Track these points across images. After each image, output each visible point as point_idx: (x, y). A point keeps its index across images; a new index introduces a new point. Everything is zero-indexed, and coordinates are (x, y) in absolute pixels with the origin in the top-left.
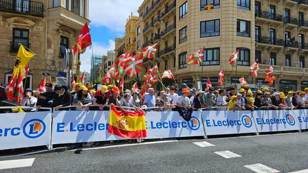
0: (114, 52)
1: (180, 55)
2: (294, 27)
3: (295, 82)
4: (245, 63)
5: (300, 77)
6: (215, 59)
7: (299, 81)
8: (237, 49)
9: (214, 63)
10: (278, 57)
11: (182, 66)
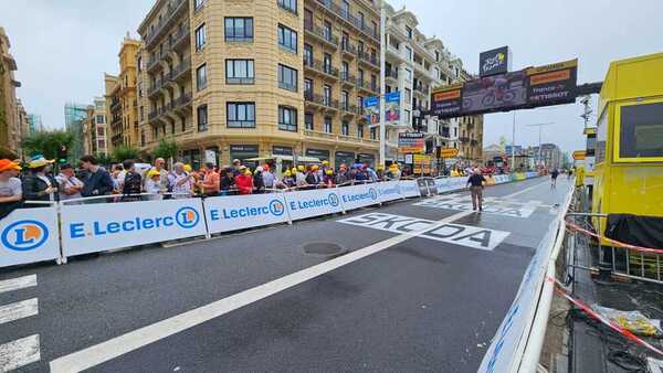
0: (104, 99)
1: (198, 110)
2: (352, 87)
3: (351, 155)
4: (291, 128)
5: (358, 148)
6: (249, 118)
7: (356, 153)
8: (280, 107)
9: (249, 124)
10: (334, 122)
11: (202, 128)
